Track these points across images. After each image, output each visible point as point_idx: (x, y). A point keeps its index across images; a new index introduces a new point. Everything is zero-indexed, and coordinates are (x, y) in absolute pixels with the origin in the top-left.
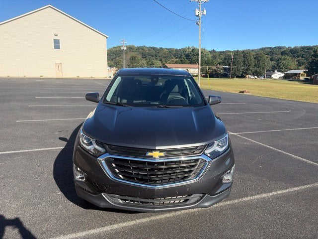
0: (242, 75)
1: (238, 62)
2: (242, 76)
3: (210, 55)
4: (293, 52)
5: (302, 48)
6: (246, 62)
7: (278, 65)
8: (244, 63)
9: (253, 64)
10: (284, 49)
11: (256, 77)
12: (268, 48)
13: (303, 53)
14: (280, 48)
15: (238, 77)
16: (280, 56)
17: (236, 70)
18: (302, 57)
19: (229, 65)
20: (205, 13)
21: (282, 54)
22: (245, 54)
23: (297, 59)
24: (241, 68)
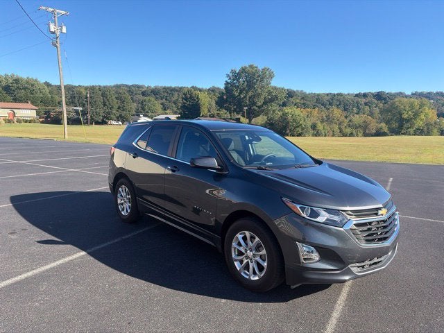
0: (103, 120)
1: (95, 102)
2: (104, 123)
3: (47, 90)
4: (155, 92)
5: (165, 88)
6: (107, 103)
7: (143, 108)
8: (105, 105)
9: (116, 106)
10: (142, 88)
11: (120, 123)
12: (124, 85)
13: (166, 95)
14: (139, 87)
15: (97, 123)
16: (141, 98)
17: (95, 113)
18: (166, 100)
19: (83, 106)
20: (64, 30)
21: (144, 94)
22: (104, 92)
23: (161, 101)
24: (101, 111)
